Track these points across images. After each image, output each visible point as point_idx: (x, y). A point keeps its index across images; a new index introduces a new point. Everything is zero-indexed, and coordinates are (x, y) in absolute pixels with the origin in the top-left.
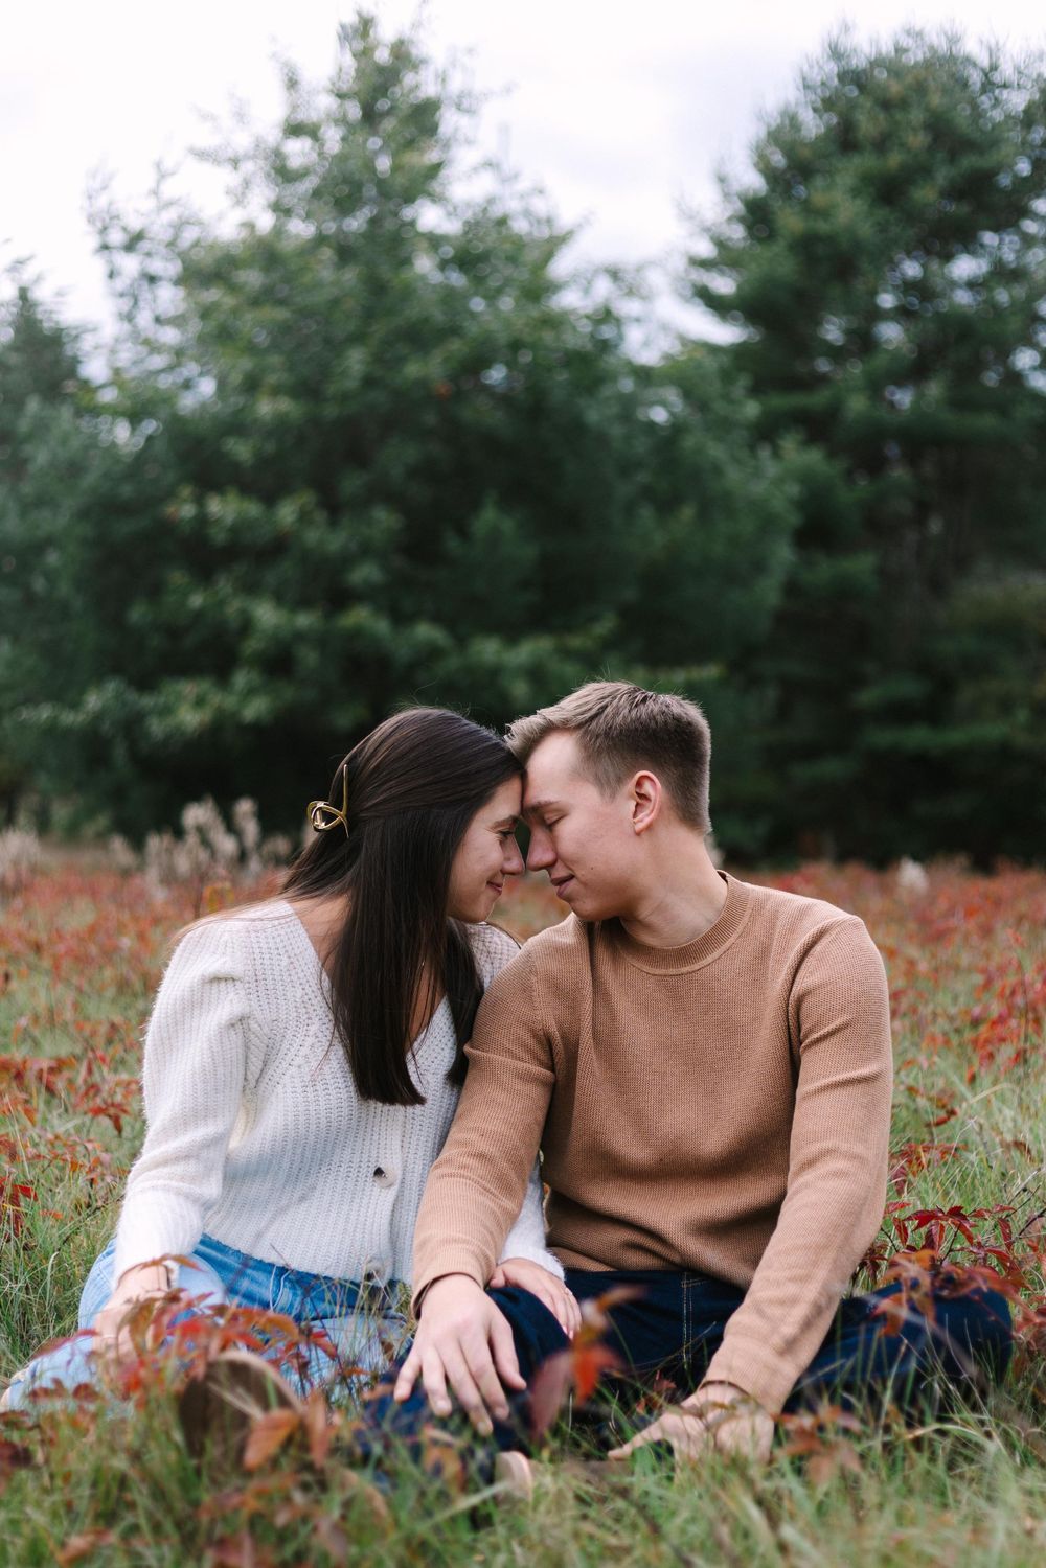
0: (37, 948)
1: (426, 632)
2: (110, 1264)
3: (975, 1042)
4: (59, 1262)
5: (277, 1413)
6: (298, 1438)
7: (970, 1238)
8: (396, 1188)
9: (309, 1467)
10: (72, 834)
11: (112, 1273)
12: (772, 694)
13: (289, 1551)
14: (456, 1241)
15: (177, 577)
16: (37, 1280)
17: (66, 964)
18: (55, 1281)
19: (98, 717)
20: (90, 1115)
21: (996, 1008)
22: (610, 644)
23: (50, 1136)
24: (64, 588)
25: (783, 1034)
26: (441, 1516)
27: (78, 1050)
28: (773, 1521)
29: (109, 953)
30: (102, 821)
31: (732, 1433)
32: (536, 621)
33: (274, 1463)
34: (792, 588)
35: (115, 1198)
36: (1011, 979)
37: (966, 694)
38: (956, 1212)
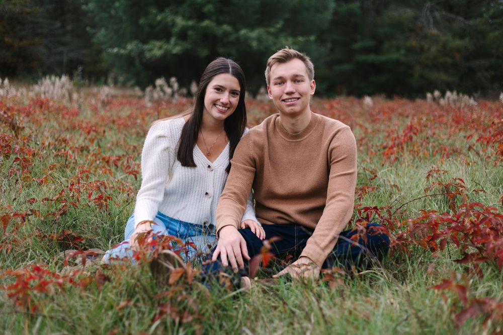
0: (114, 122)
1: (226, 28)
2: (133, 220)
3: (384, 154)
4: (119, 218)
5: (178, 269)
6: (184, 275)
7: (379, 215)
8: (212, 198)
9: (187, 283)
10: (124, 85)
11: (134, 223)
12: (329, 45)
13: (181, 307)
14: (229, 216)
15: (154, 11)
16: (112, 224)
17: (122, 127)
18: (118, 224)
19: (131, 51)
20: (128, 174)
21: (391, 143)
22: (281, 30)
23: (116, 180)
24: (121, 13)
25: (325, 159)
26: (225, 297)
27: (125, 154)
28: (318, 301)
29: (134, 124)
30: (132, 82)
31: (308, 274)
32: (260, 23)
33: (177, 283)
34: (336, 13)
35: (134, 200)
36: (395, 135)
37: (386, 45)
38: (375, 208)
